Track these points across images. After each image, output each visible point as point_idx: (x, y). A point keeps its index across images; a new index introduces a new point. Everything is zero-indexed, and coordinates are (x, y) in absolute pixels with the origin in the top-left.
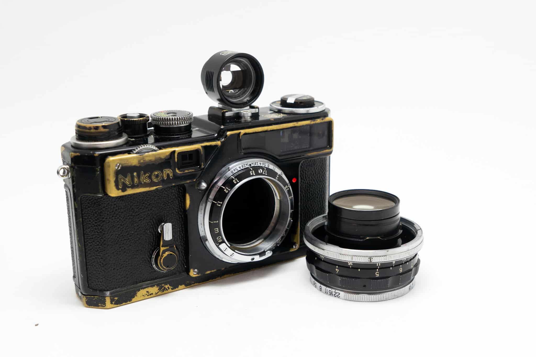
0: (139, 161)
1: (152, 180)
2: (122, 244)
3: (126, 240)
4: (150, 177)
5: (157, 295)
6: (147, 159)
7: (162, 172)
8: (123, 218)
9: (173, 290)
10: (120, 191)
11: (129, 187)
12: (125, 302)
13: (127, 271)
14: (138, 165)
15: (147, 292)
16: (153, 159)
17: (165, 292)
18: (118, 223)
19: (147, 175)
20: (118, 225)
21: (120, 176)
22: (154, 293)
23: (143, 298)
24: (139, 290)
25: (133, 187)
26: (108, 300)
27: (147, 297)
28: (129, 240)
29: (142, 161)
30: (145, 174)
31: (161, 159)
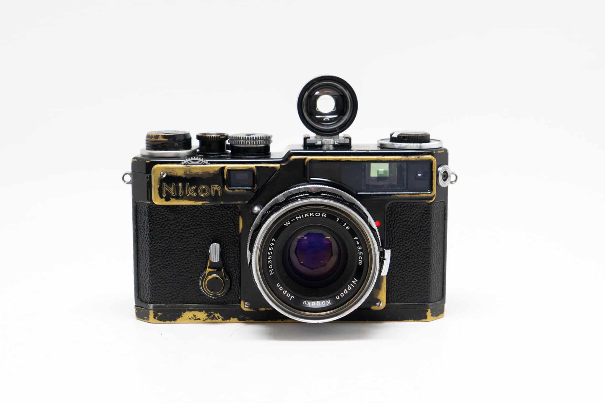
0: (185, 172)
1: (198, 194)
2: (169, 257)
3: (175, 255)
4: (196, 190)
5: (204, 322)
6: (194, 171)
7: (210, 187)
8: (173, 230)
9: (224, 321)
10: (164, 199)
11: (173, 197)
12: (169, 321)
13: (173, 287)
14: (184, 176)
15: (194, 315)
16: (200, 172)
17: (214, 321)
18: (166, 235)
19: (193, 188)
20: (167, 236)
21: (164, 184)
22: (202, 319)
23: (189, 321)
24: (185, 311)
25: (177, 197)
26: (151, 313)
27: (193, 321)
28: (177, 255)
29: (188, 173)
30: (191, 186)
31: (209, 173)
